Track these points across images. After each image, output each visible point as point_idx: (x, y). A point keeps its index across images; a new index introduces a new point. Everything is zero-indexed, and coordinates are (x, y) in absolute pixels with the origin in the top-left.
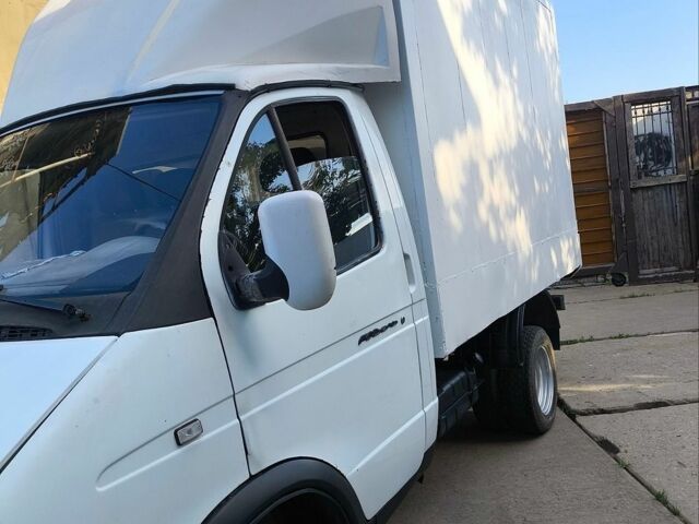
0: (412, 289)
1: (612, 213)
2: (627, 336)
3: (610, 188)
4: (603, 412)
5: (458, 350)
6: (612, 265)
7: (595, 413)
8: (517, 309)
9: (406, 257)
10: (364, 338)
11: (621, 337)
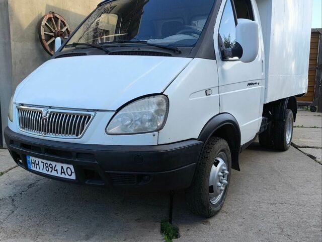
0: (262, 74)
1: (316, 80)
2: (318, 128)
3: (317, 68)
4: (309, 147)
5: (270, 103)
6: (312, 102)
7: (305, 147)
8: (286, 98)
9: (262, 61)
10: (249, 84)
11: (315, 127)
